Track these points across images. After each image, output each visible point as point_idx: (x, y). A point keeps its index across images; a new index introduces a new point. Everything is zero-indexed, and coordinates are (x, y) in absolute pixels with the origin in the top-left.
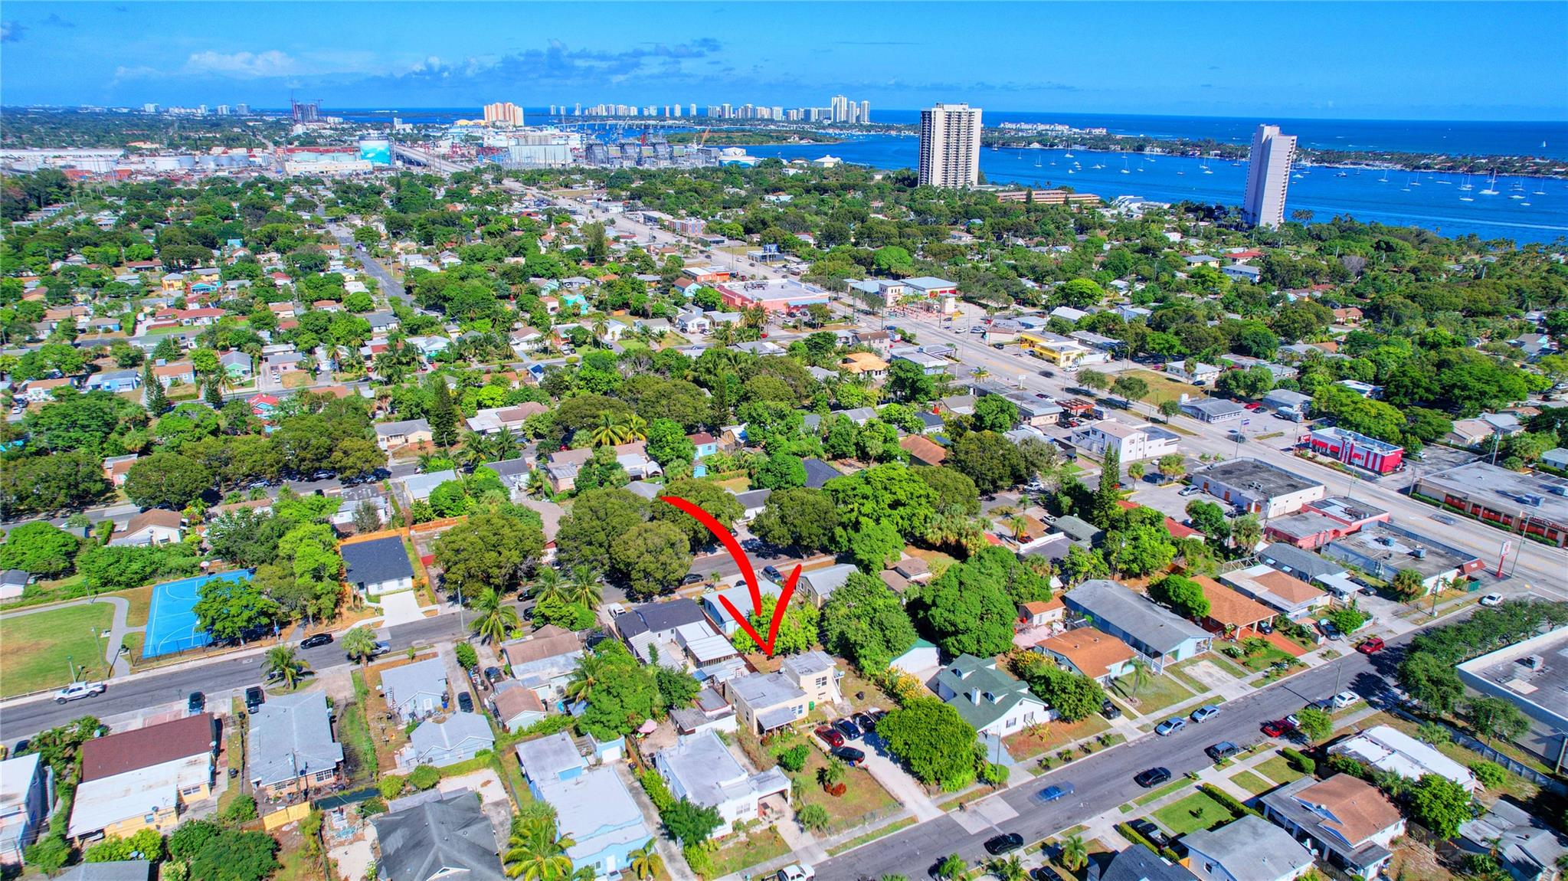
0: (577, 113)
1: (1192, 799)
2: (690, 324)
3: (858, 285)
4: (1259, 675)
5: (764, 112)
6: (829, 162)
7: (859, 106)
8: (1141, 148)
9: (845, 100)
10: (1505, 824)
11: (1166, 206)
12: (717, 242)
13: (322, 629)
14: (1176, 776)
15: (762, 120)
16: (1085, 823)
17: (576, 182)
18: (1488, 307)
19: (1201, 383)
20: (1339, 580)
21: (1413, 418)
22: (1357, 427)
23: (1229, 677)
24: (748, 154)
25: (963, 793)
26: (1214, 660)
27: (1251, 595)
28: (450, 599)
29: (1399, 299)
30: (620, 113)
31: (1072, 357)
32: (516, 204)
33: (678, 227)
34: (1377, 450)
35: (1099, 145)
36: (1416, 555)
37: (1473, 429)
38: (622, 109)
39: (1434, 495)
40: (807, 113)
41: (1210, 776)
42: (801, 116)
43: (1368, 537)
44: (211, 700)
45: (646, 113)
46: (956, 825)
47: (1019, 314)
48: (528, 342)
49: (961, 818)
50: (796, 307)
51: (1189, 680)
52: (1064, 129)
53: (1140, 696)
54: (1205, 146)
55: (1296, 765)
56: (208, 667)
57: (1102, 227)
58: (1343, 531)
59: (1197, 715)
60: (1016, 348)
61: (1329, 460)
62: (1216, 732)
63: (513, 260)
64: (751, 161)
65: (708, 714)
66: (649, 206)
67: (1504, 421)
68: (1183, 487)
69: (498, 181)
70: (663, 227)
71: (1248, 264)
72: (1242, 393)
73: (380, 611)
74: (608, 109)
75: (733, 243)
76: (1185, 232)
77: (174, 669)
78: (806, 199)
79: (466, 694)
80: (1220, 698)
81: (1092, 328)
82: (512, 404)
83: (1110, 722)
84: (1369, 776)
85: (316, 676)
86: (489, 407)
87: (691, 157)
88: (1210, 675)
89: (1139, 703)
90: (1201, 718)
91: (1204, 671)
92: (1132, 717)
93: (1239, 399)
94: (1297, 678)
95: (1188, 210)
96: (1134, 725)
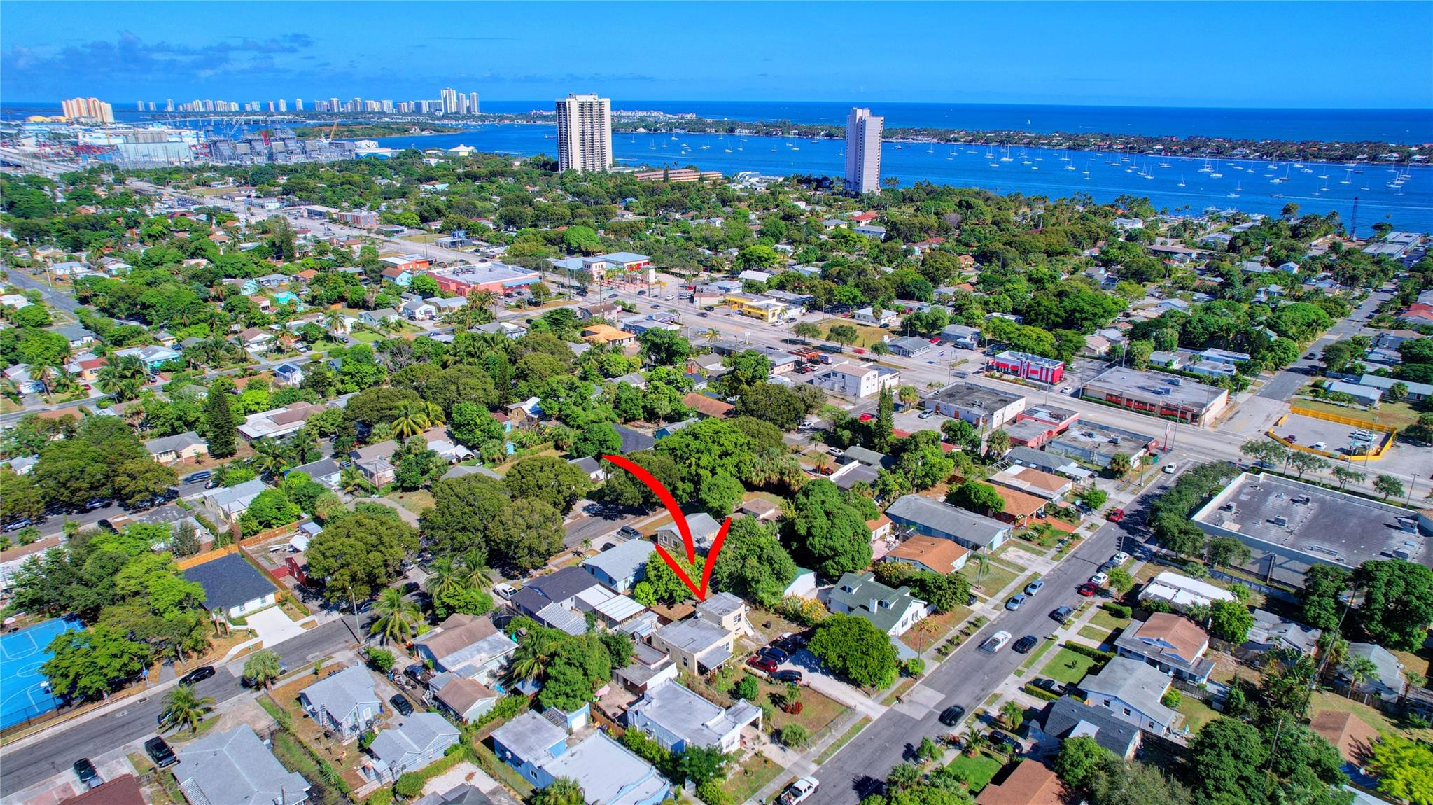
0: (170, 109)
1: (1060, 656)
2: (417, 312)
3: (558, 263)
4: (1053, 551)
5: (374, 106)
6: (463, 151)
7: (468, 97)
8: (732, 130)
9: (454, 93)
10: (1267, 625)
11: (781, 179)
12: (397, 232)
13: (195, 663)
14: (1041, 642)
15: (373, 112)
16: (997, 691)
17: (214, 179)
18: (1060, 249)
19: (886, 326)
20: (1072, 468)
21: (1059, 337)
22: (1024, 349)
23: (1034, 556)
24: (381, 146)
25: (894, 688)
26: (1017, 545)
27: (1020, 490)
28: (322, 607)
29: (1001, 246)
30: (220, 109)
31: (777, 313)
32: (157, 205)
33: (349, 219)
34: (1047, 366)
35: (696, 129)
36: (1114, 442)
37: (1098, 342)
38: (221, 105)
39: (1098, 396)
40: (419, 106)
41: (1065, 635)
42: (412, 108)
43: (1075, 433)
44: (101, 764)
45: (248, 108)
46: (903, 716)
47: (713, 280)
48: (260, 343)
49: (903, 709)
50: (511, 288)
51: (1008, 564)
52: (659, 115)
53: (983, 583)
54: (785, 127)
55: (1118, 614)
56: (74, 730)
57: (740, 199)
58: (1055, 431)
59: (1030, 590)
60: (726, 309)
61: (1012, 377)
62: (1049, 601)
63: (193, 262)
64: (387, 152)
65: (653, 667)
66: (308, 200)
67: (1113, 334)
68: (920, 412)
69: (120, 181)
70: (333, 220)
71: (870, 224)
72: (924, 331)
73: (252, 633)
74: (204, 105)
75: (413, 231)
76: (808, 201)
77: (29, 741)
78: (461, 187)
79: (400, 696)
80: (1036, 575)
81: (781, 287)
82: (278, 406)
83: (971, 607)
84: (1175, 611)
85: (217, 713)
86: (255, 412)
87: (324, 151)
88: (1021, 558)
89: (983, 589)
90: (1034, 592)
91: (1013, 554)
92: (985, 601)
93: (922, 335)
94: (1080, 549)
95: (800, 182)
96: (989, 607)
